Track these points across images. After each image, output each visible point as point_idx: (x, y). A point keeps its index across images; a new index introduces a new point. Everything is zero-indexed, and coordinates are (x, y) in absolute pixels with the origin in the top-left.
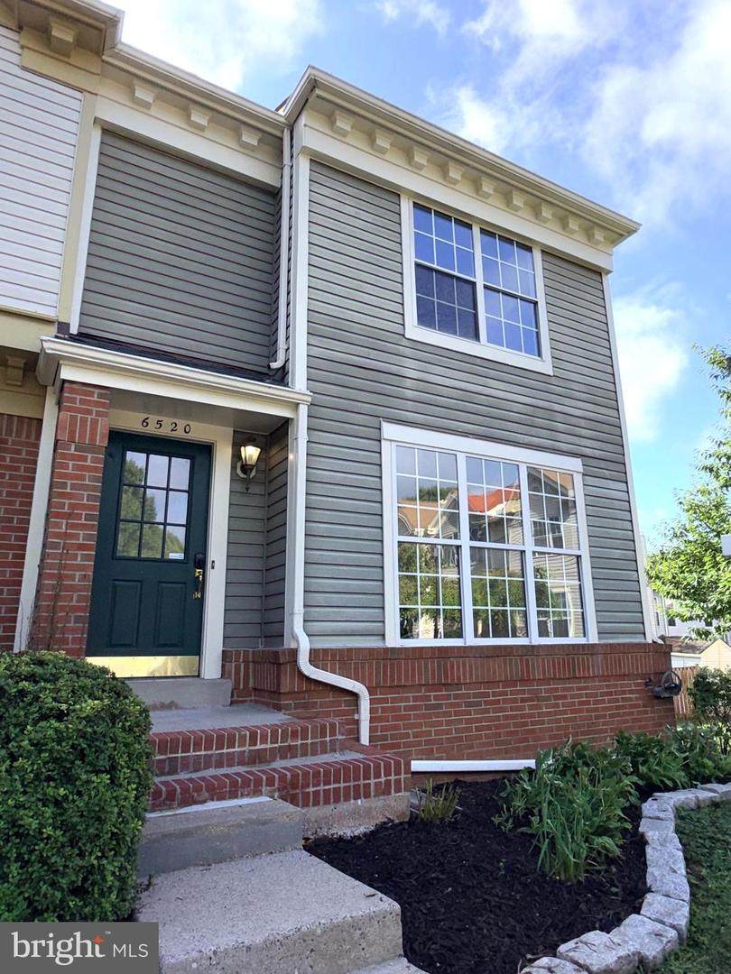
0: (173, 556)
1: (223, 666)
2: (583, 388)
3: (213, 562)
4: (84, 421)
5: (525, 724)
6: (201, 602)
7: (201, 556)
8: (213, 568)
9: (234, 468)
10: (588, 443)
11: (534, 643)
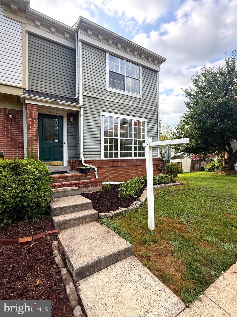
0: (56, 141)
1: (68, 163)
2: (149, 102)
3: (65, 142)
4: (32, 112)
5: (130, 174)
7: (62, 141)
9: (68, 121)
10: (149, 115)
11: (133, 158)
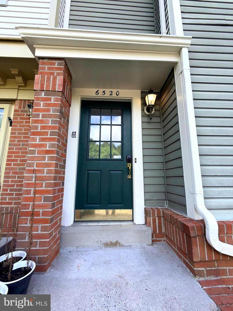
0: (115, 157)
1: (146, 218)
3: (136, 159)
4: (49, 79)
6: (131, 180)
7: (129, 157)
8: (136, 162)
9: (143, 110)
